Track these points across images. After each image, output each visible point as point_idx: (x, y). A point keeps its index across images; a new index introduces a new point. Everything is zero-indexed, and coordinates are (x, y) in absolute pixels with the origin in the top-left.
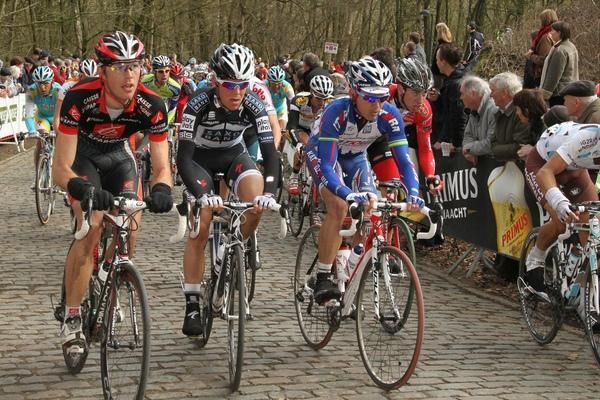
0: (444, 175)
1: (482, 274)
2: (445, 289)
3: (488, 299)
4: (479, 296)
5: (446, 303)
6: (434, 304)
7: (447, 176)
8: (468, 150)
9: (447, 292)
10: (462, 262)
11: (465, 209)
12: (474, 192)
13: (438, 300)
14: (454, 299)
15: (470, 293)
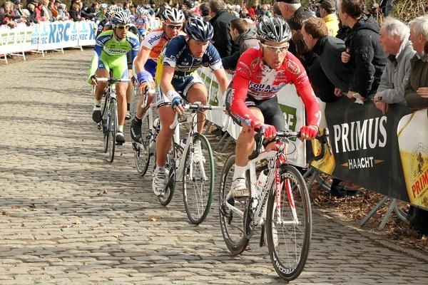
0: (353, 124)
1: (395, 226)
2: (357, 241)
3: (400, 252)
4: (392, 249)
5: (357, 257)
6: (345, 258)
7: (356, 125)
8: (381, 99)
9: (359, 245)
10: (375, 213)
11: (371, 158)
12: (382, 142)
13: (349, 253)
14: (365, 252)
15: (382, 246)
